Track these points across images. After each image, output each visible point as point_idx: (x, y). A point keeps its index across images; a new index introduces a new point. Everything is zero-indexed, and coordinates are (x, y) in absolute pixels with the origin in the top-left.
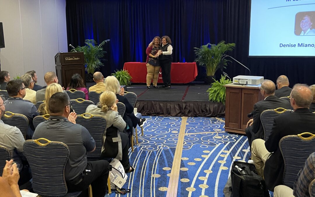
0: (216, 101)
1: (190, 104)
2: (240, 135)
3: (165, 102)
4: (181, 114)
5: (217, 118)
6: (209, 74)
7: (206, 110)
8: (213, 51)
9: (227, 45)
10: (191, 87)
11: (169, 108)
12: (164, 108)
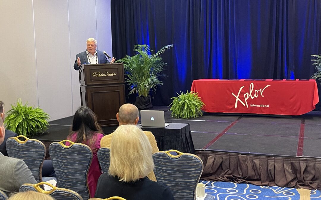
4: (295, 182)
11: (271, 169)
12: (261, 168)
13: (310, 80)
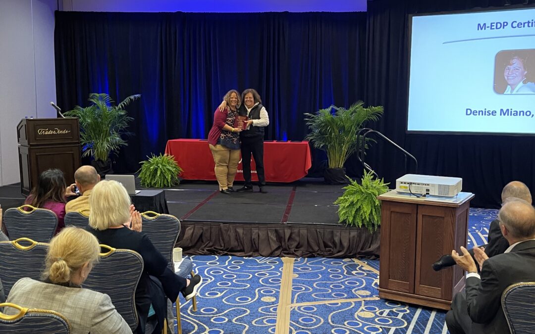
0: (354, 224)
1: (301, 231)
2: (414, 307)
3: (248, 226)
4: (280, 250)
5: (356, 261)
6: (332, 165)
7: (334, 243)
8: (341, 120)
9: (368, 109)
10: (299, 190)
11: (255, 237)
12: (245, 238)
13: (303, 143)
